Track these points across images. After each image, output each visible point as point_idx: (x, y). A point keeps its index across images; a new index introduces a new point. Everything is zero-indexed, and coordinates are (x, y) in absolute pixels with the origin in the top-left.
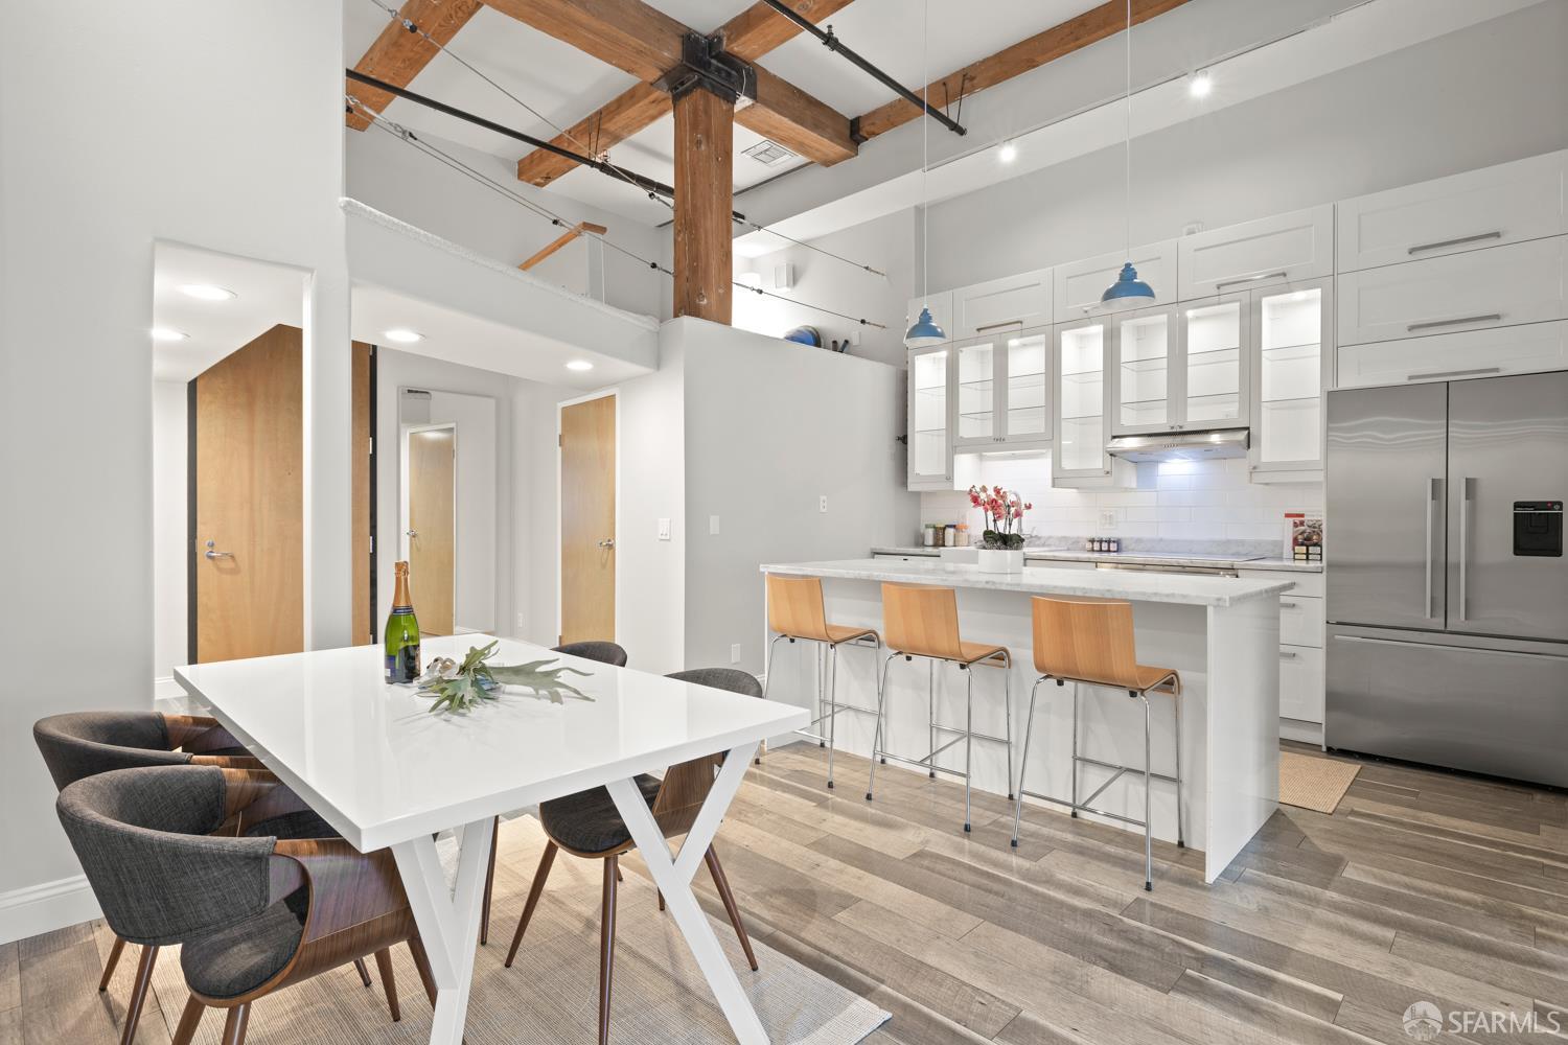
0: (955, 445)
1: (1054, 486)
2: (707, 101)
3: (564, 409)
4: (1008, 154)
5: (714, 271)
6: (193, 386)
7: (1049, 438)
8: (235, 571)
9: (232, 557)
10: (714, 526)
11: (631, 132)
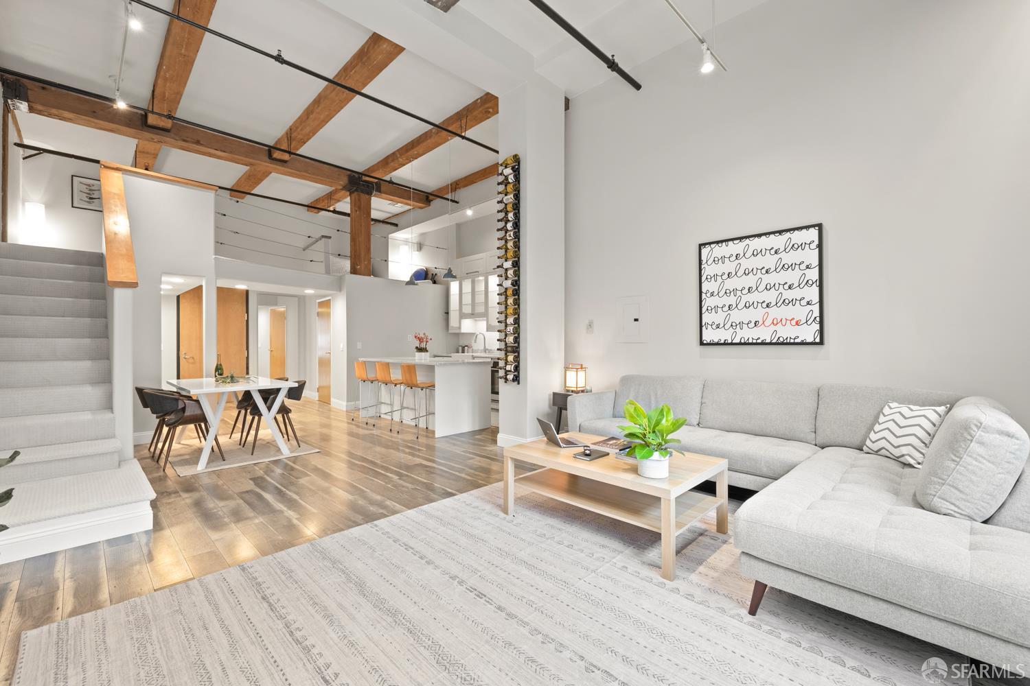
0: (462, 316)
1: (487, 331)
2: (359, 196)
3: (319, 303)
4: (469, 212)
5: (363, 254)
6: (178, 297)
7: (485, 315)
8: (194, 363)
9: (193, 358)
10: (359, 346)
11: (343, 199)
